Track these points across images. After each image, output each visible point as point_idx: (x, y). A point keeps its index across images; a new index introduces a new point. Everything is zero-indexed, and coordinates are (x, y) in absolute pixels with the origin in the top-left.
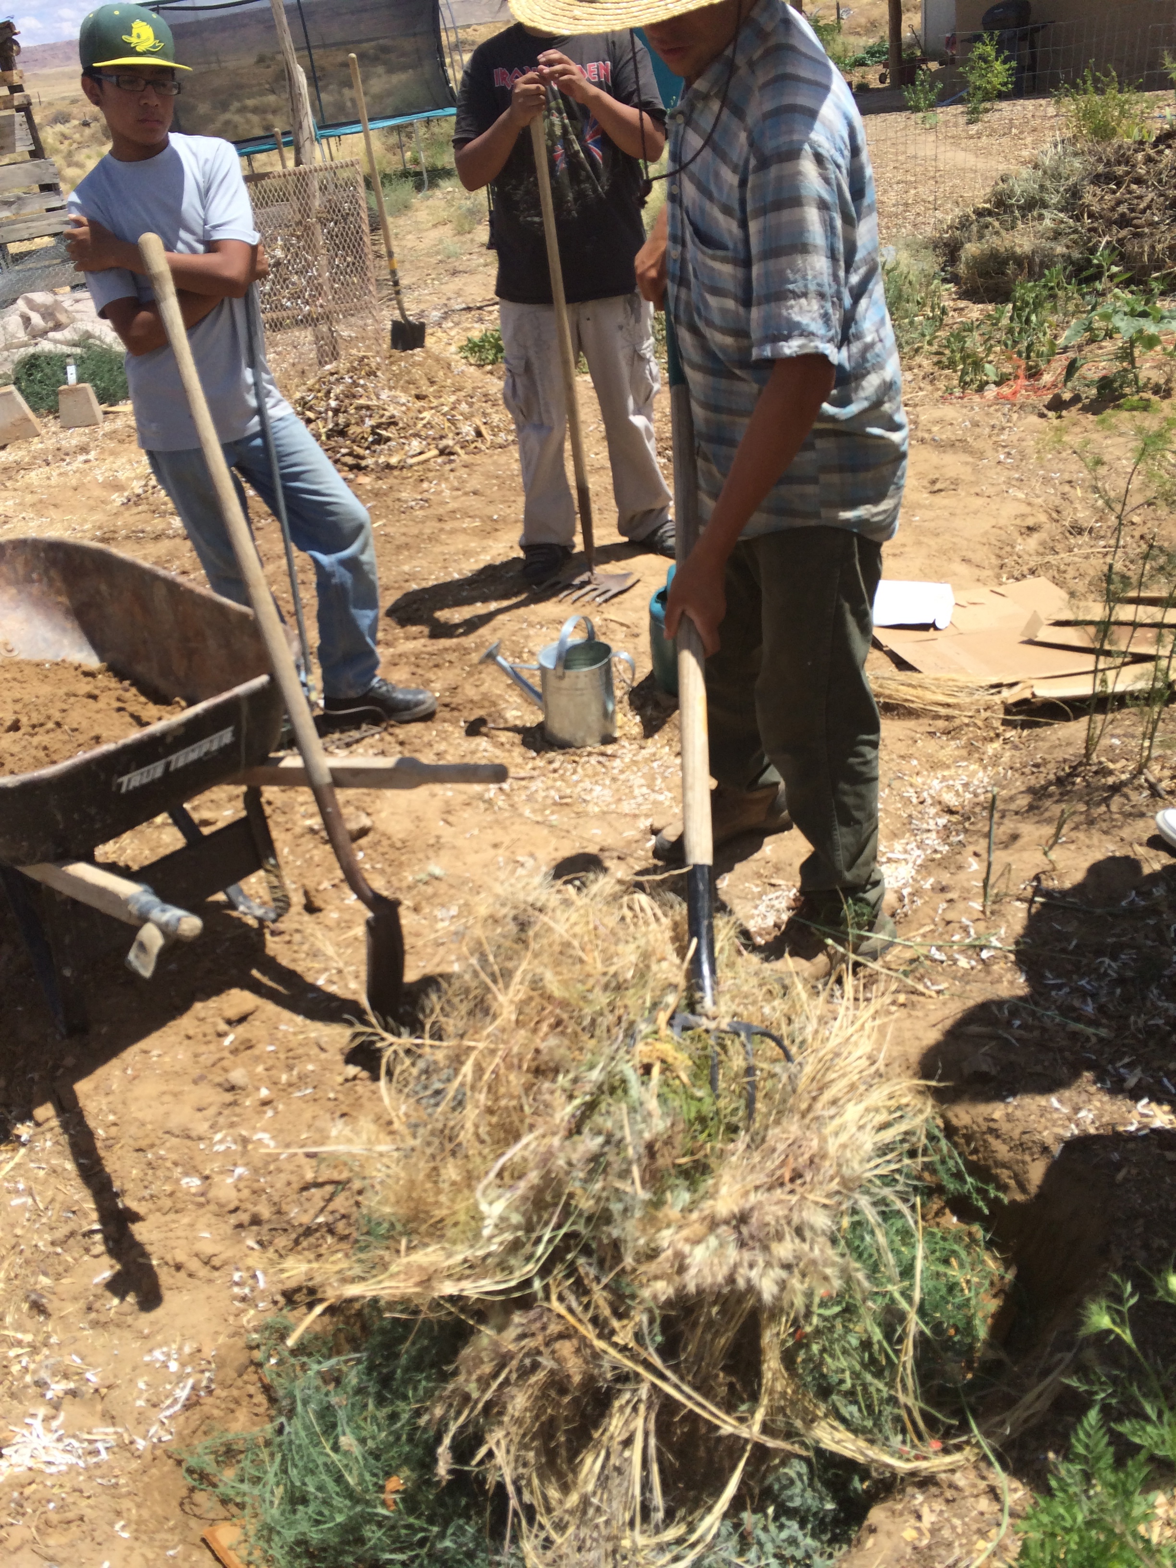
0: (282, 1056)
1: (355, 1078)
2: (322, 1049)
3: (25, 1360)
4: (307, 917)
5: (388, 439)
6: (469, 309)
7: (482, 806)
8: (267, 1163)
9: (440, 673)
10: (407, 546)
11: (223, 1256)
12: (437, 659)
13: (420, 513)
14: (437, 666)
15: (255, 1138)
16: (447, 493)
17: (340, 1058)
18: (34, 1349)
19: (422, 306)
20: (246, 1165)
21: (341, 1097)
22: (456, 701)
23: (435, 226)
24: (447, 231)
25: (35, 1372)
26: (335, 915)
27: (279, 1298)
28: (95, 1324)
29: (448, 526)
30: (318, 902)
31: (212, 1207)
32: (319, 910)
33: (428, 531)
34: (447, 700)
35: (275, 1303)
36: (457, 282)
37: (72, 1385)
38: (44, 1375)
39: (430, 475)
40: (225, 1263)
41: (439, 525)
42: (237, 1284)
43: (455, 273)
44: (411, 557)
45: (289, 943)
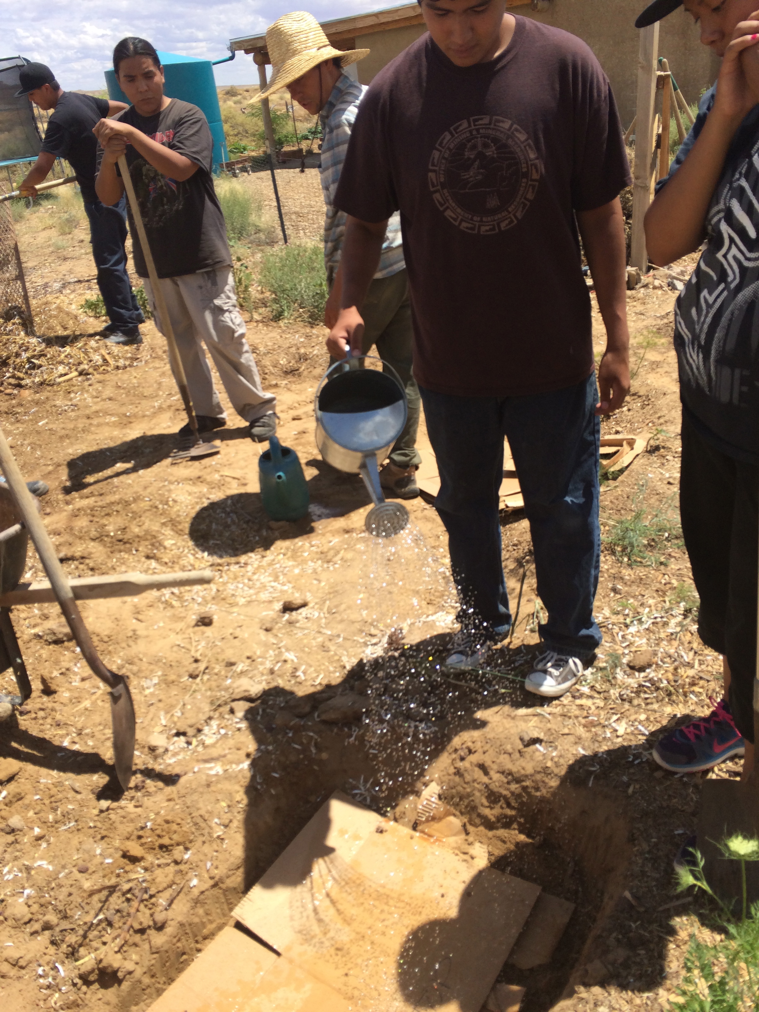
0: (47, 802)
1: (108, 809)
2: (77, 792)
4: (45, 698)
5: (40, 366)
6: (79, 281)
7: (161, 606)
8: (49, 883)
9: (111, 519)
10: (68, 437)
11: (28, 957)
12: (107, 510)
13: (73, 414)
14: (108, 515)
15: (36, 865)
16: (89, 400)
17: (92, 796)
19: (46, 280)
20: (32, 886)
21: (99, 825)
22: (126, 537)
23: (44, 229)
24: (53, 233)
26: (67, 694)
27: (77, 980)
29: (95, 422)
30: (53, 687)
32: (55, 692)
33: (81, 426)
34: (121, 537)
35: (75, 985)
36: (68, 265)
39: (75, 388)
40: (30, 962)
41: (88, 421)
42: (41, 976)
43: (65, 259)
44: (72, 444)
45: (35, 718)
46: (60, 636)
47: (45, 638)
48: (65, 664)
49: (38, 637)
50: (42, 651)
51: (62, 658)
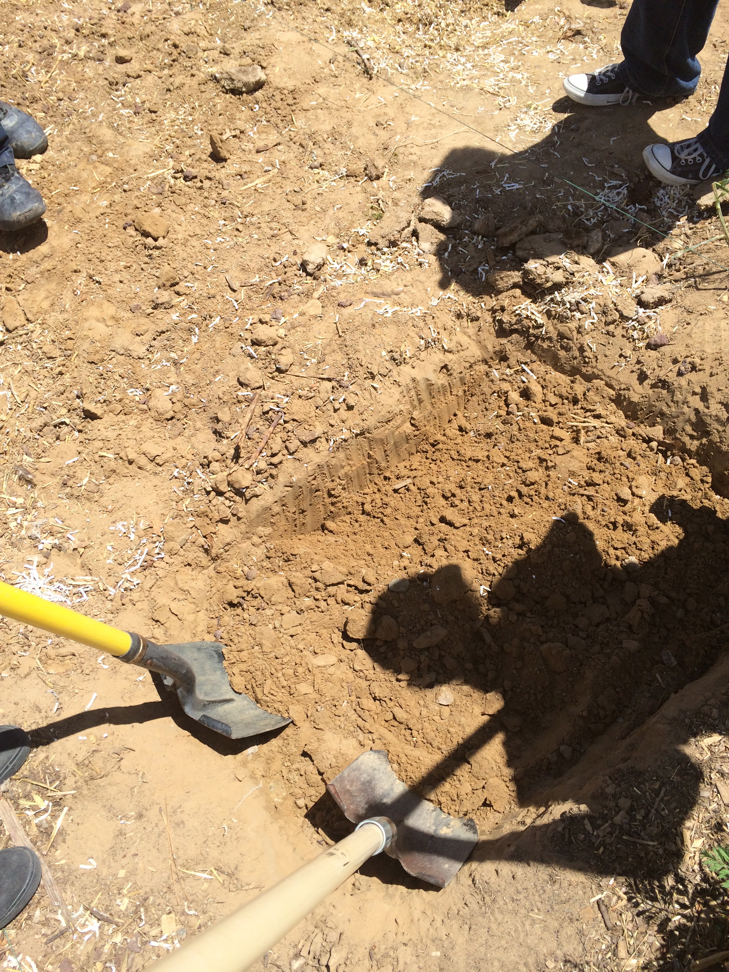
3: (20, 518)
4: (213, 165)
11: (165, 457)
18: (26, 511)
20: (178, 383)
25: (28, 529)
27: (210, 490)
28: (70, 496)
30: (224, 153)
31: (153, 413)
32: (224, 159)
35: (207, 494)
37: (57, 541)
38: (35, 532)
40: (167, 461)
42: (176, 477)
45: (201, 188)
46: (239, 85)
47: (222, 82)
48: (240, 124)
49: (215, 79)
50: (217, 100)
51: (238, 115)
